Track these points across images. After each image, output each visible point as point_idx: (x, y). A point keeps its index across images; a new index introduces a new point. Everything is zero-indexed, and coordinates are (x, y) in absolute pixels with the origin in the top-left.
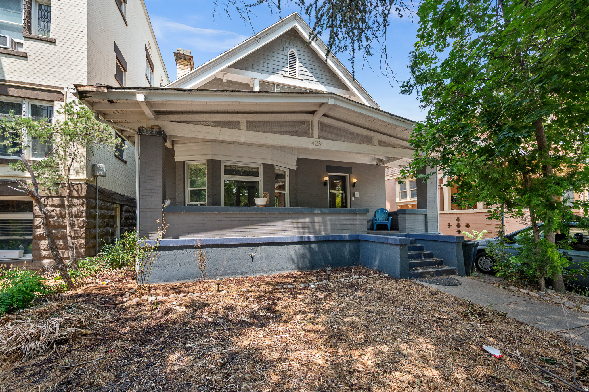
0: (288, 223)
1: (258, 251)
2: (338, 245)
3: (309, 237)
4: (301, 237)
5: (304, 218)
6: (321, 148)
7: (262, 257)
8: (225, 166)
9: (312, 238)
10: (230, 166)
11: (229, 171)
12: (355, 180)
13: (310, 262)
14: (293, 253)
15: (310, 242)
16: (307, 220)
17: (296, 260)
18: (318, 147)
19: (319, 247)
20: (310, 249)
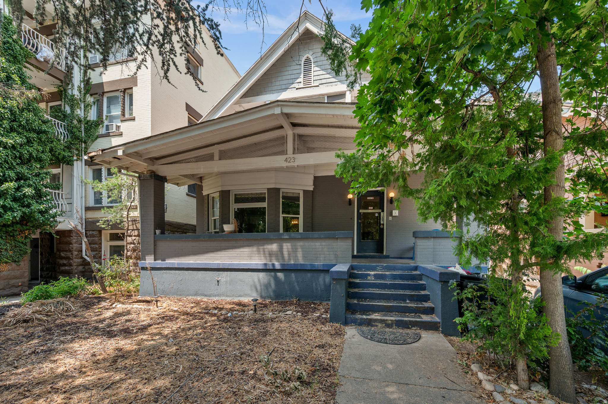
0: (255, 249)
1: (224, 277)
2: (309, 275)
3: (273, 265)
4: (265, 265)
5: (272, 243)
6: (296, 164)
7: (226, 282)
8: (235, 195)
9: (278, 266)
10: (240, 194)
11: (239, 199)
12: (392, 195)
13: (274, 292)
14: (256, 280)
15: (274, 270)
16: (274, 247)
17: (259, 288)
18: (292, 164)
19: (285, 276)
20: (276, 278)
